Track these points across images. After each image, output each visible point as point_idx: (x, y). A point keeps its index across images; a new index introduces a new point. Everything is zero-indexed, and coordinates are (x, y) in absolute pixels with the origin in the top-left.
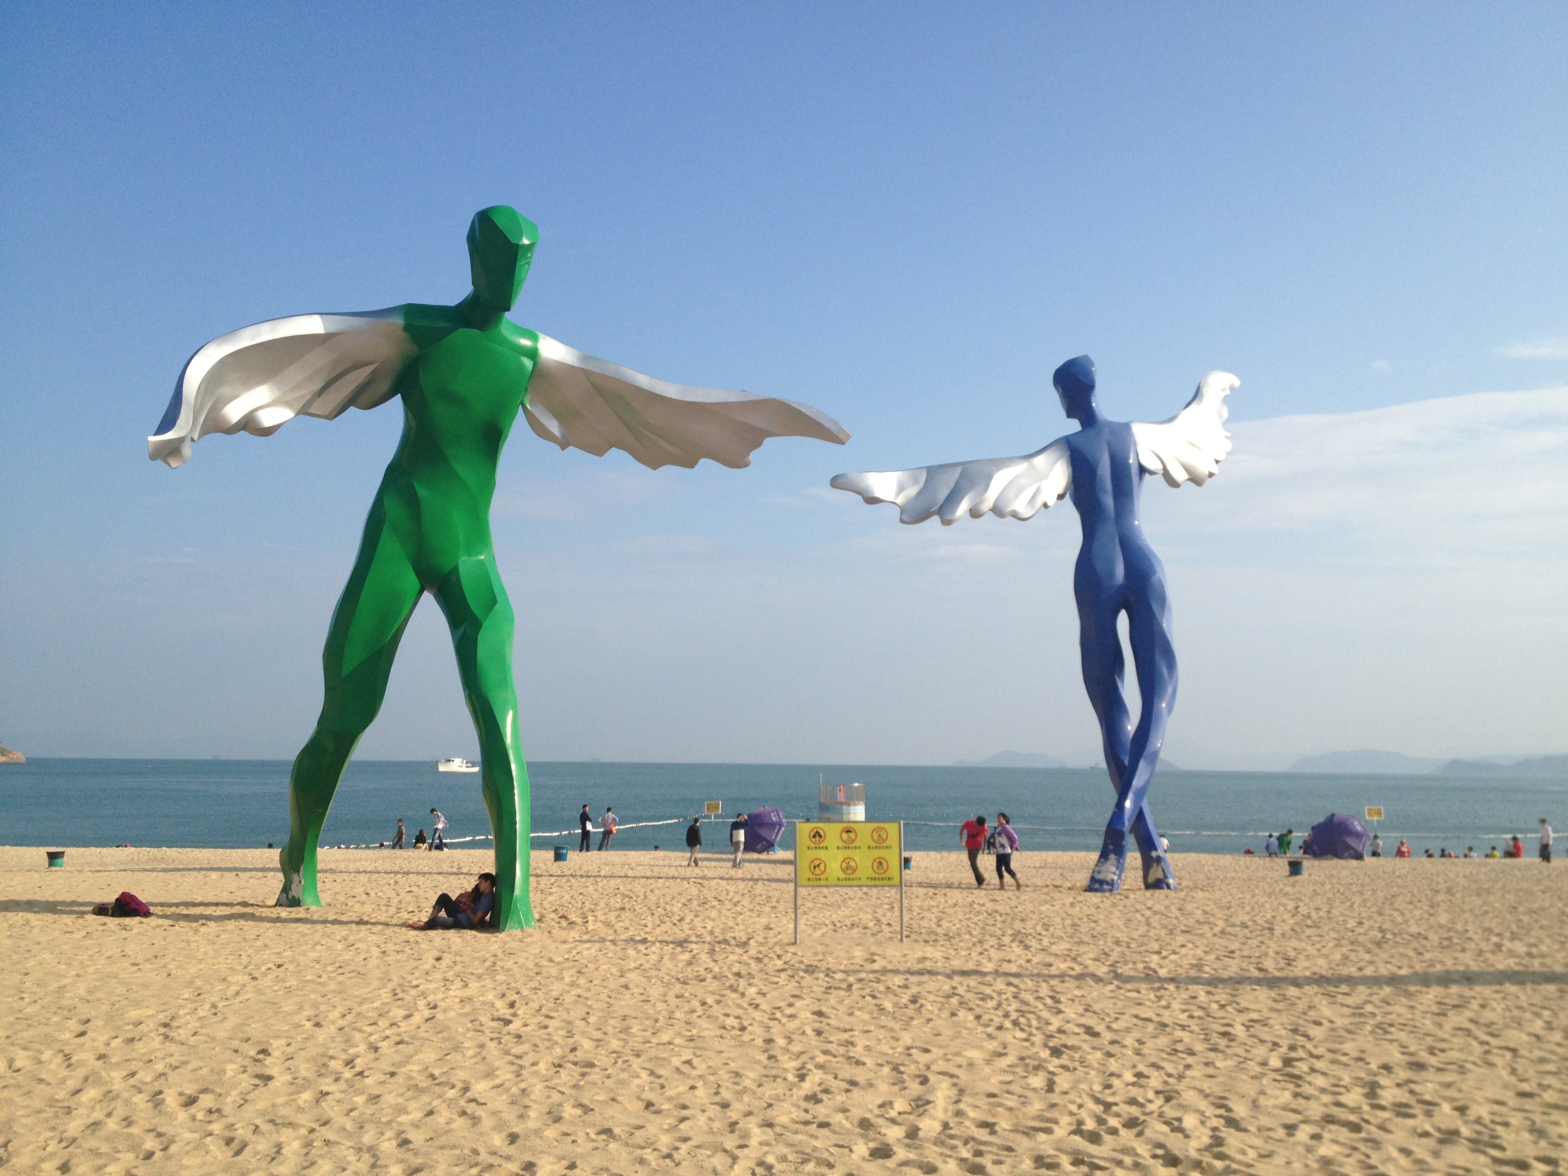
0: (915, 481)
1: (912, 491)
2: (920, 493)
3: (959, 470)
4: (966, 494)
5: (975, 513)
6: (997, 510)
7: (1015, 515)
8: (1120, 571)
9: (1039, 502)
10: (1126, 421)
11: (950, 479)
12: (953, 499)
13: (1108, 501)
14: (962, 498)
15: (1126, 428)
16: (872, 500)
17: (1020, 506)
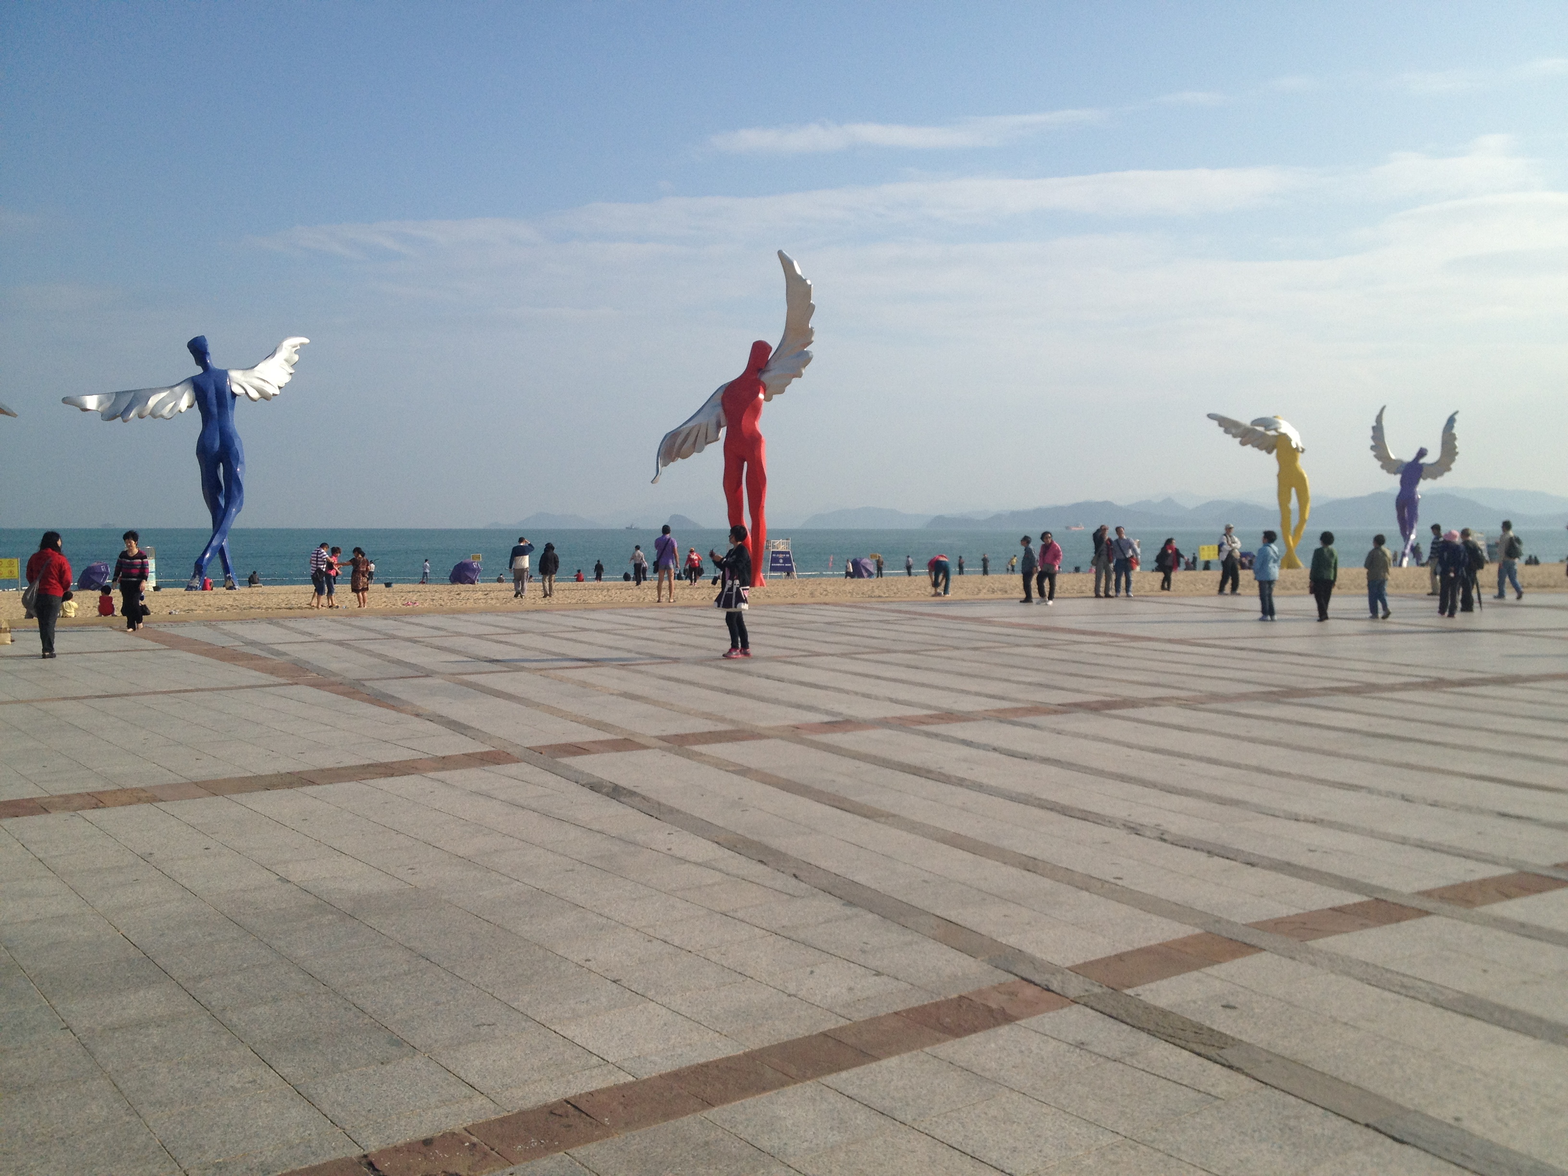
0: (109, 399)
1: (107, 404)
2: (113, 404)
3: (132, 394)
4: (135, 406)
5: (141, 416)
6: (153, 414)
7: (162, 416)
8: (217, 444)
9: (176, 410)
10: (224, 368)
11: (127, 399)
12: (128, 409)
13: (215, 410)
14: (132, 409)
15: (224, 374)
16: (85, 410)
17: (166, 411)
